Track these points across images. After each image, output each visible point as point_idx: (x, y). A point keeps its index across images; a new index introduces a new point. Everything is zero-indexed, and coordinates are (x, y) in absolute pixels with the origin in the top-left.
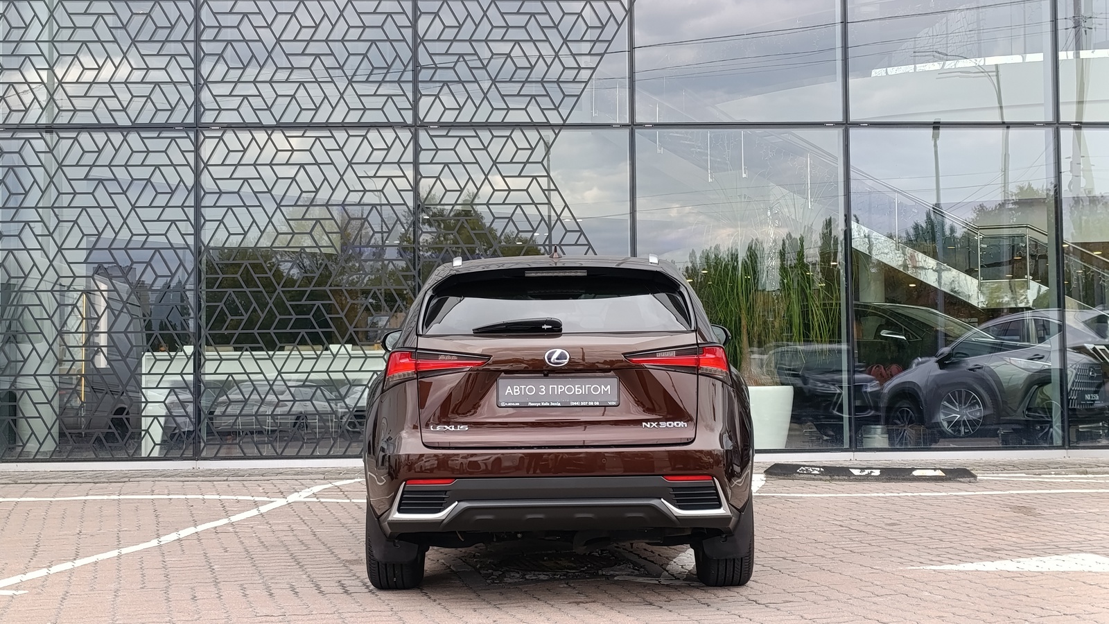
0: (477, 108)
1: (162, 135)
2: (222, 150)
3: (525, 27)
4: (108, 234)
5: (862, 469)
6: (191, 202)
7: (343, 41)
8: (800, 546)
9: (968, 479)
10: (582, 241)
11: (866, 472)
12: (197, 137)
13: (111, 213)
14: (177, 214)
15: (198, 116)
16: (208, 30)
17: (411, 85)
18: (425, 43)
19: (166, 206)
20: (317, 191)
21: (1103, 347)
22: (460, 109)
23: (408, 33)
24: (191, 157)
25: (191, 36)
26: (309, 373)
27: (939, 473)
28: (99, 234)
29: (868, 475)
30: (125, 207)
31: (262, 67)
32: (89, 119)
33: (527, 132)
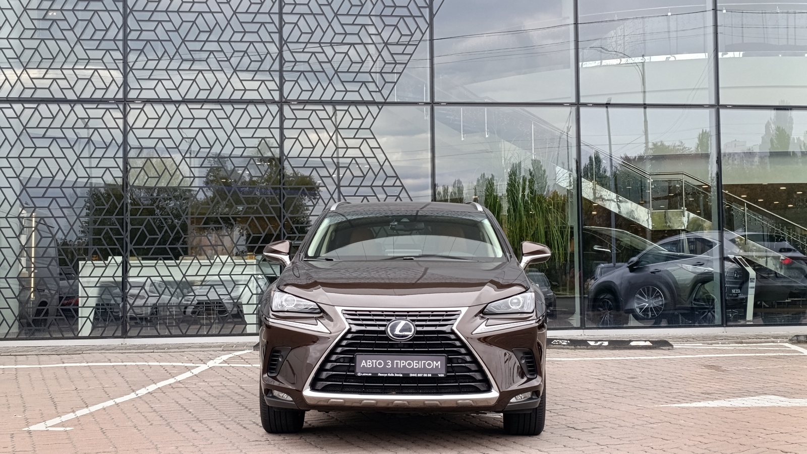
0: (325, 90)
1: (100, 106)
2: (143, 117)
3: (358, 34)
4: (60, 177)
5: (596, 341)
6: (120, 154)
7: (229, 42)
8: (580, 393)
9: (668, 347)
10: (398, 183)
11: (599, 343)
12: (125, 108)
13: (62, 162)
14: (111, 163)
15: (126, 93)
16: (133, 33)
17: (278, 73)
18: (288, 44)
19: (103, 157)
20: (211, 147)
21: (741, 257)
22: (313, 90)
23: (276, 37)
24: (120, 122)
25: (120, 36)
26: (206, 276)
27: (648, 343)
28: (54, 177)
29: (600, 345)
30: (72, 157)
31: (171, 60)
32: (46, 94)
33: (359, 107)
